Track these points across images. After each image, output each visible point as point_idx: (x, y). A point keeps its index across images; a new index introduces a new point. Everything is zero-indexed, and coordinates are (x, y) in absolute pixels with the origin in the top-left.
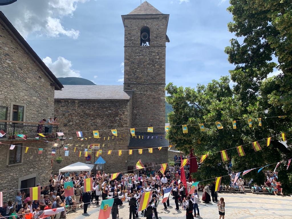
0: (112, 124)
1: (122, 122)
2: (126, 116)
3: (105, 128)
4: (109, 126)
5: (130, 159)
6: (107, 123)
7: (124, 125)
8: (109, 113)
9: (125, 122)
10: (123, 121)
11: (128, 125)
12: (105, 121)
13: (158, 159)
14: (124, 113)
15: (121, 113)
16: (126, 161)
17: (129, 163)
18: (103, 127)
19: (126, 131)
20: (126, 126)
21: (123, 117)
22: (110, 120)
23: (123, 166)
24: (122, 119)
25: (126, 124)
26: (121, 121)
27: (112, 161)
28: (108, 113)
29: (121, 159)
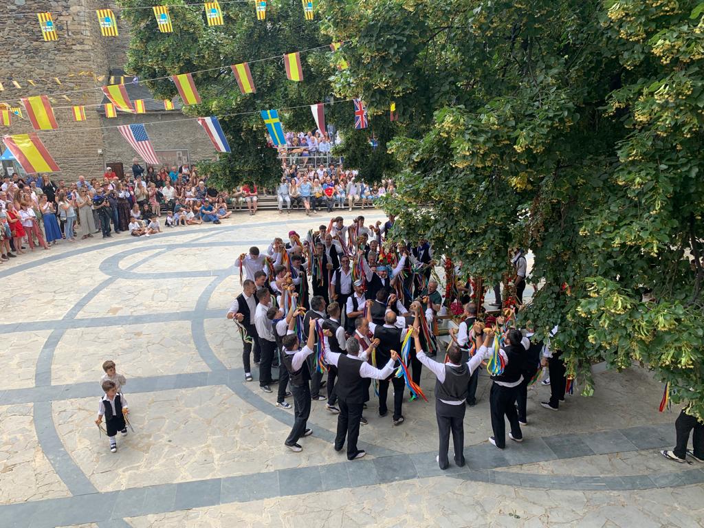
0: (35, 43)
1: (66, 36)
2: (76, 18)
3: (17, 56)
4: (27, 51)
5: (111, 144)
6: (17, 39)
7: (74, 47)
8: (19, 7)
9: (78, 37)
10: (70, 34)
11: (87, 47)
12: (12, 32)
13: (187, 141)
14: (67, 8)
15: (60, 9)
16: (100, 151)
17: (109, 154)
18: (10, 52)
19: (85, 64)
20: (83, 51)
21: (69, 22)
22: (27, 31)
23: (92, 162)
24: (65, 28)
25: (82, 43)
26: (61, 33)
27: (57, 151)
28: (15, 7)
29: (84, 144)
